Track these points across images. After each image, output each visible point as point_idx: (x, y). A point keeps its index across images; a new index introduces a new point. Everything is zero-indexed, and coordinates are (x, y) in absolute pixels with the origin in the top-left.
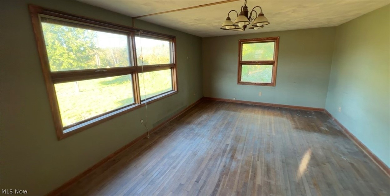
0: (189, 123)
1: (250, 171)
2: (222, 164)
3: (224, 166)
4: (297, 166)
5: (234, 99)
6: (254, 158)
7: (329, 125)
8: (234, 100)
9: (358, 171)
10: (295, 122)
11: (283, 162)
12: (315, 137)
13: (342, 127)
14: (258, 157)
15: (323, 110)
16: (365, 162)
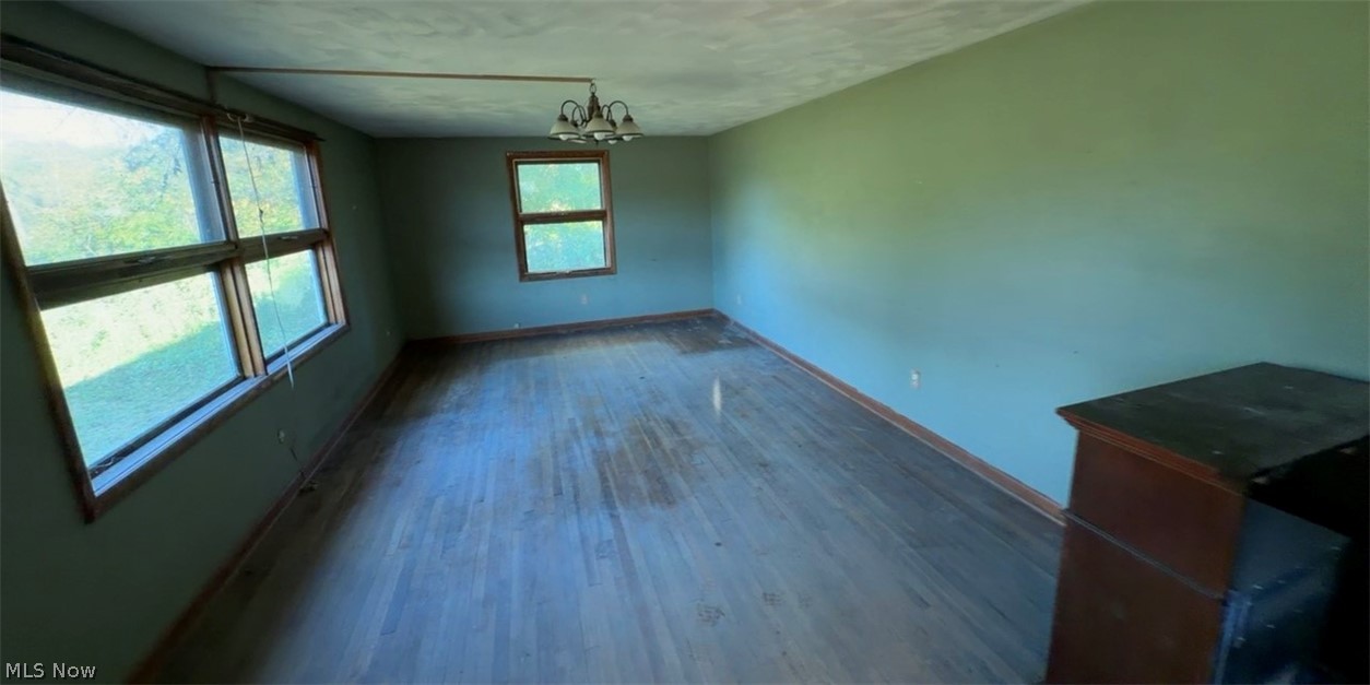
0: (424, 414)
1: (646, 439)
2: (587, 451)
3: (594, 452)
4: (711, 406)
5: (517, 326)
6: (640, 420)
7: (729, 334)
8: (516, 330)
9: (784, 383)
10: (676, 343)
11: (688, 407)
12: (716, 357)
13: (748, 331)
14: (645, 415)
15: (711, 311)
16: (788, 369)
